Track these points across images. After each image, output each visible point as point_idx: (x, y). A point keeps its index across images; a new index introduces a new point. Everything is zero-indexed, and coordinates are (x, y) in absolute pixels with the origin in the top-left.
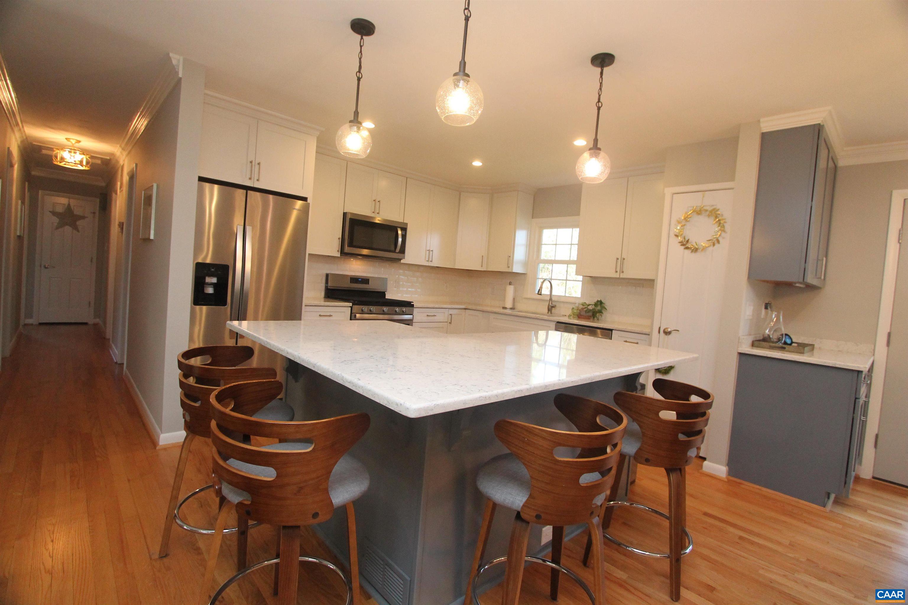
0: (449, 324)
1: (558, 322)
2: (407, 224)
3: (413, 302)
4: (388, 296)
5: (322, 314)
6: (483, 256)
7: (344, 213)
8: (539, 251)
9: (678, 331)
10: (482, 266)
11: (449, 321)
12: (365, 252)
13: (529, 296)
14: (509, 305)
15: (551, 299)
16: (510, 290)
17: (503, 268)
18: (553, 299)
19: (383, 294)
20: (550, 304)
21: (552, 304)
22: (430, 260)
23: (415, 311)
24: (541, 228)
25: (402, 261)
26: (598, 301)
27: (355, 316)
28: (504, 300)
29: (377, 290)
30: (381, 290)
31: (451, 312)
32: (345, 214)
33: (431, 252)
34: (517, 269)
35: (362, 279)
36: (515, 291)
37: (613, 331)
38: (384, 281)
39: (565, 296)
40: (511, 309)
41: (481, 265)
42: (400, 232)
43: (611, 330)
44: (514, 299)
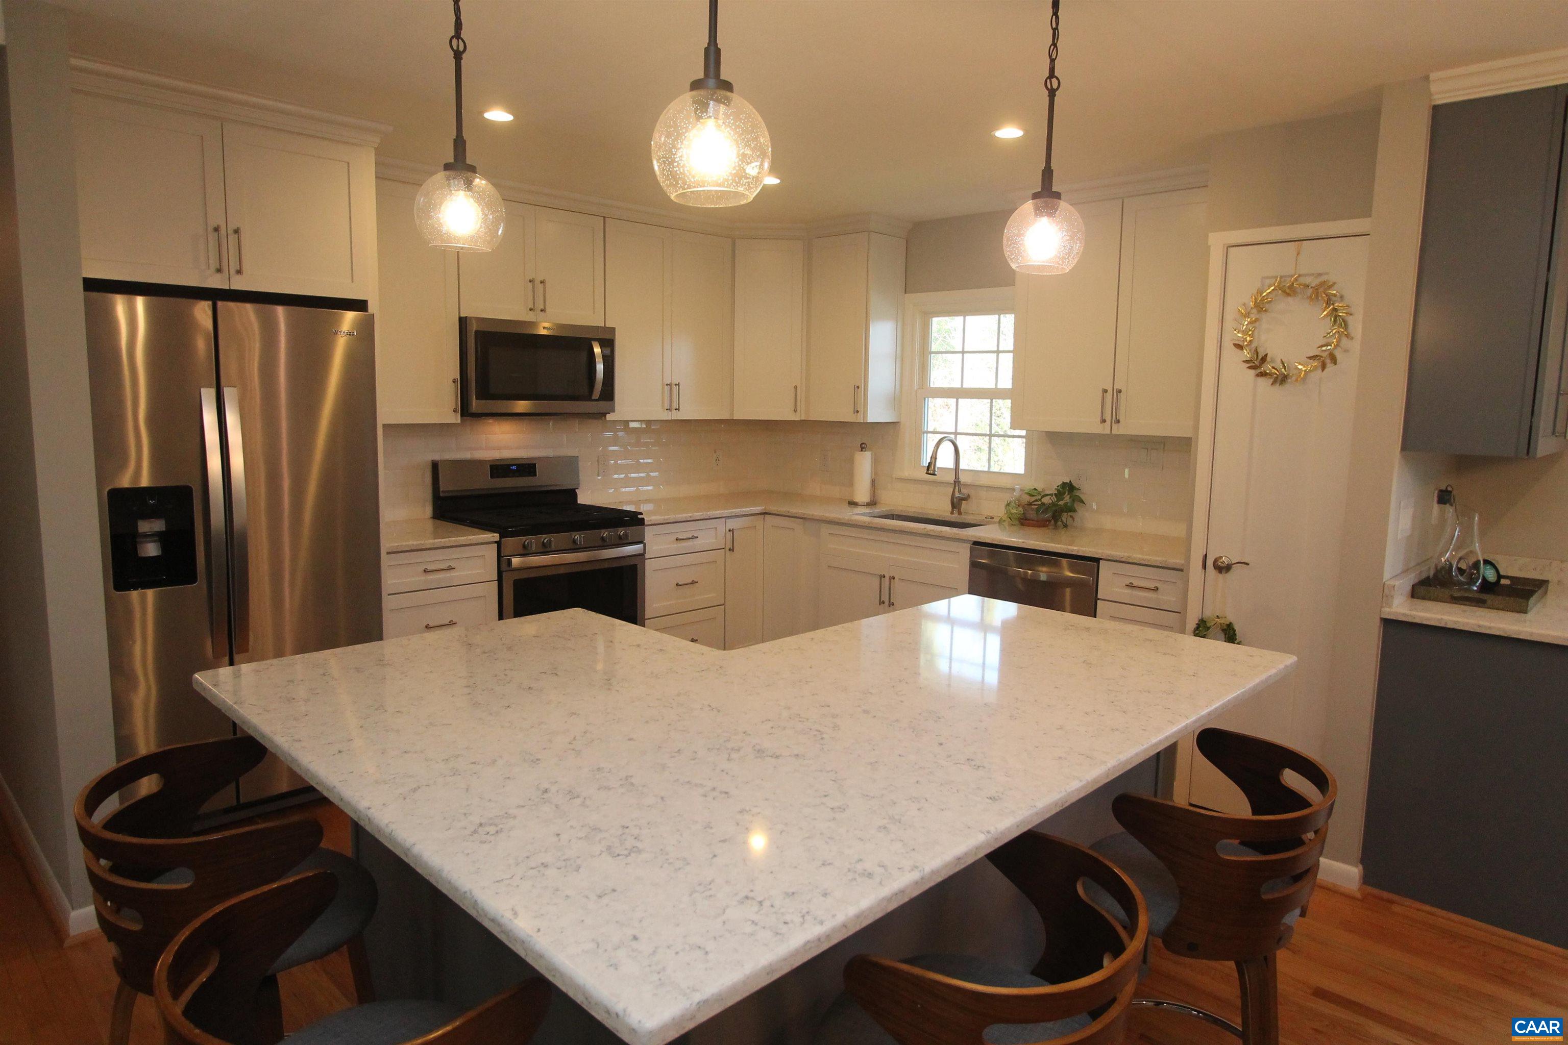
0: (728, 553)
1: (976, 543)
2: (613, 330)
3: (641, 514)
4: (584, 498)
5: (430, 567)
6: (795, 387)
7: (461, 319)
8: (924, 368)
9: (1248, 564)
10: (795, 411)
11: (729, 546)
12: (522, 406)
13: (906, 474)
14: (862, 494)
15: (957, 482)
16: (864, 463)
17: (844, 414)
18: (963, 479)
19: (572, 494)
20: (957, 495)
21: (960, 491)
22: (675, 405)
23: (649, 533)
24: (927, 317)
25: (609, 417)
26: (1064, 484)
27: (509, 562)
28: (851, 484)
29: (558, 488)
30: (567, 486)
31: (731, 524)
32: (463, 322)
33: (675, 389)
34: (877, 413)
35: (518, 465)
36: (876, 462)
37: (1101, 562)
38: (571, 464)
39: (989, 472)
40: (868, 505)
41: (793, 408)
42: (597, 350)
43: (1097, 560)
44: (873, 482)
